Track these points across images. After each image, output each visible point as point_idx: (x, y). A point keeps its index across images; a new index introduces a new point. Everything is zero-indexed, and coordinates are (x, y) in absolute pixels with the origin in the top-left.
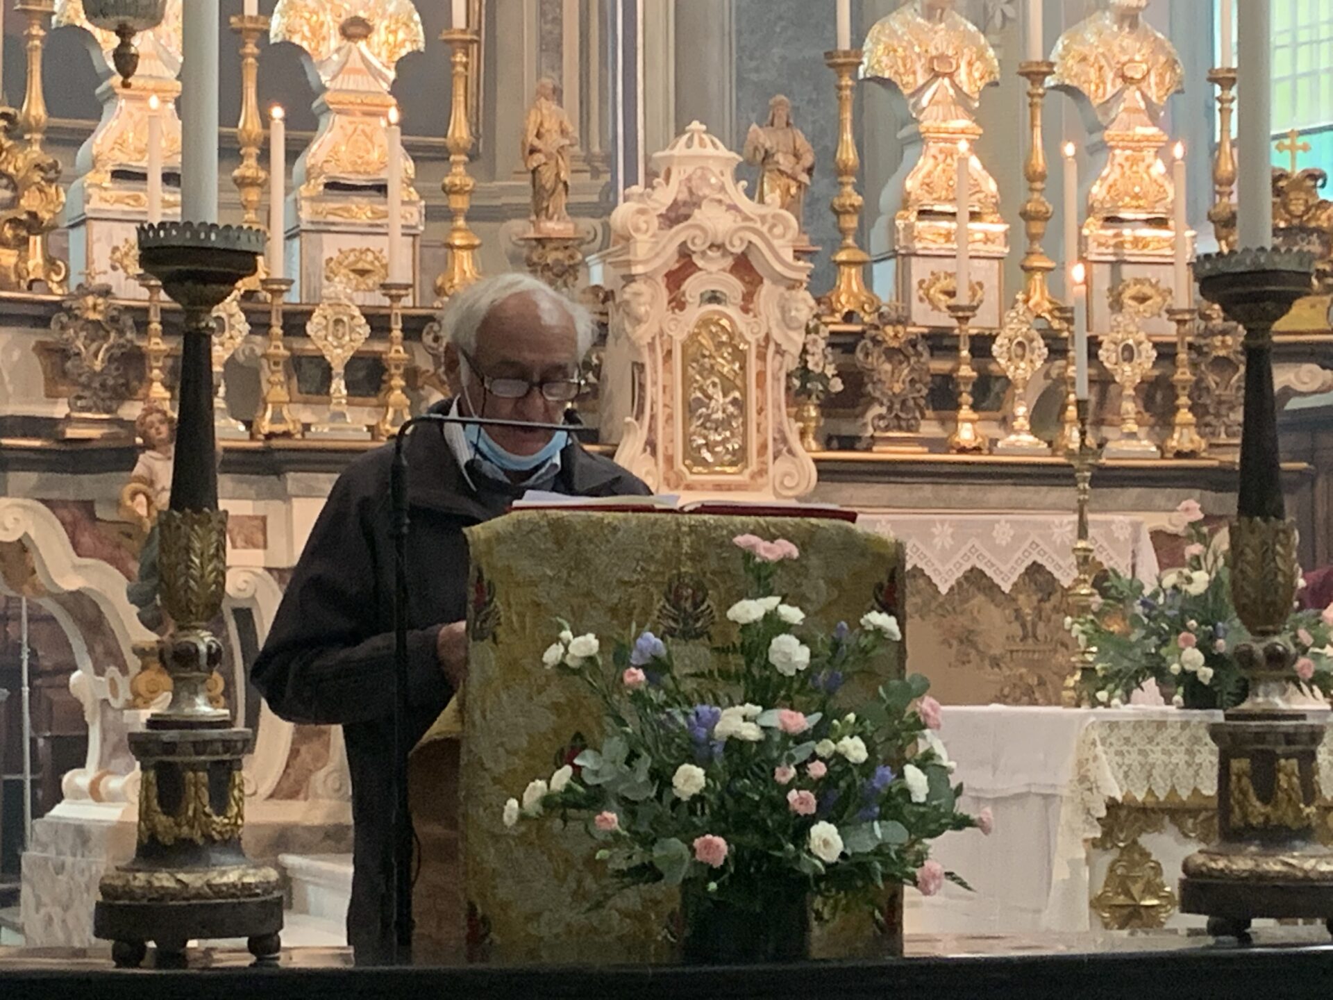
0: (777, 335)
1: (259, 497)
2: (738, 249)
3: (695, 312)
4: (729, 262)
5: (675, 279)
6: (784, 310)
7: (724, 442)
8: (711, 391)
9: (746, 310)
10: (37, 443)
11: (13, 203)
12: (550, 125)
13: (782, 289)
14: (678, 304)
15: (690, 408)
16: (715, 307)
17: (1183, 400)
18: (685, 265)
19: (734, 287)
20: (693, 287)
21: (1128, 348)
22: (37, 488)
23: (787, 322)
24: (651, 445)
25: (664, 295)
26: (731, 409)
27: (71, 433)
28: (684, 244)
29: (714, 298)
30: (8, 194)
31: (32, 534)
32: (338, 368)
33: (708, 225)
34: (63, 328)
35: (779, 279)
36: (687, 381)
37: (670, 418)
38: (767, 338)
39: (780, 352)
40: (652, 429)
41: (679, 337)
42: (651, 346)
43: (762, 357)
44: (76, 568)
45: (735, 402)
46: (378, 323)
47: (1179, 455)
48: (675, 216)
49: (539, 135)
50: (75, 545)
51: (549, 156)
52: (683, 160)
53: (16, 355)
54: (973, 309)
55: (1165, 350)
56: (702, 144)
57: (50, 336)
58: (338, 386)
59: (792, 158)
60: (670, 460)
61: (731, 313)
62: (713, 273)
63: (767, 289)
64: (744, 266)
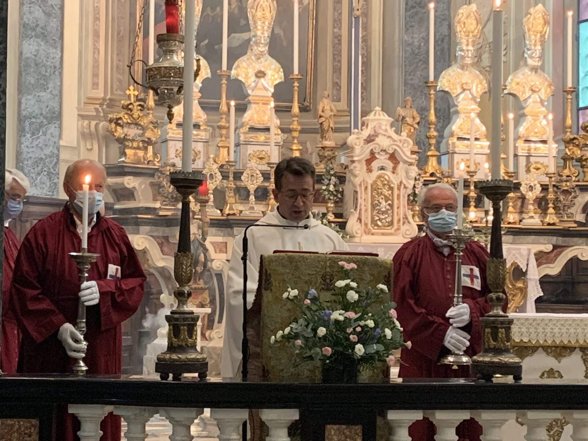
0: (404, 181)
1: (224, 236)
2: (391, 152)
3: (376, 173)
4: (388, 156)
5: (369, 162)
6: (407, 173)
7: (386, 218)
8: (381, 201)
9: (393, 173)
10: (149, 217)
11: (143, 135)
12: (327, 107)
13: (406, 166)
14: (370, 170)
15: (373, 206)
16: (382, 171)
17: (551, 205)
18: (372, 157)
19: (390, 165)
20: (375, 165)
21: (531, 187)
22: (151, 231)
23: (408, 177)
24: (360, 219)
25: (365, 167)
26: (388, 207)
27: (161, 213)
28: (372, 150)
29: (382, 168)
30: (141, 132)
31: (148, 247)
32: (252, 192)
33: (381, 144)
34: (159, 177)
35: (405, 162)
36: (373, 197)
37: (366, 210)
38: (401, 182)
39: (405, 187)
40: (360, 214)
41: (370, 182)
42: (360, 185)
43: (399, 189)
44: (163, 259)
45: (389, 205)
46: (266, 176)
47: (549, 224)
48: (369, 140)
49: (323, 111)
50: (162, 251)
51: (326, 118)
52: (373, 120)
53: (143, 186)
54: (475, 172)
55: (545, 187)
56: (379, 115)
57: (155, 180)
58: (252, 198)
59: (412, 119)
60: (366, 225)
61: (388, 174)
62: (382, 160)
63: (401, 165)
64: (393, 157)
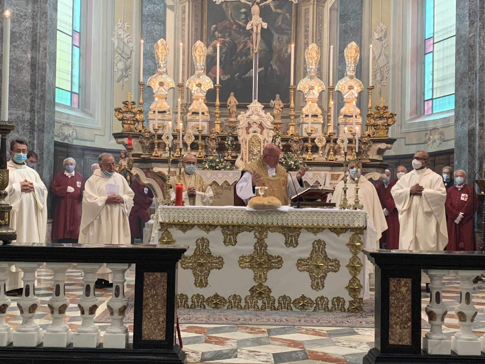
0: (267, 139)
1: (174, 168)
2: (259, 123)
3: (251, 135)
4: (258, 125)
5: (248, 129)
6: (268, 134)
7: (256, 158)
8: (254, 149)
9: (261, 134)
10: (137, 158)
11: (134, 117)
12: (232, 101)
13: (268, 130)
14: (248, 133)
15: (250, 152)
16: (255, 134)
18: (249, 126)
19: (259, 130)
20: (251, 130)
21: (343, 140)
22: (139, 166)
23: (268, 136)
24: (242, 159)
25: (245, 131)
26: (258, 152)
27: (142, 156)
28: (248, 122)
29: (255, 132)
30: (133, 115)
31: (138, 174)
32: (189, 145)
33: (253, 119)
34: (142, 138)
35: (267, 128)
36: (249, 147)
37: (246, 154)
38: (265, 139)
39: (267, 142)
40: (242, 156)
41: (248, 139)
42: (242, 141)
43: (264, 143)
44: (147, 180)
45: (258, 151)
46: (197, 137)
48: (248, 117)
49: (230, 103)
50: (146, 176)
51: (231, 107)
52: (252, 107)
53: (136, 143)
56: (256, 104)
57: (140, 139)
58: (189, 148)
59: (278, 106)
60: (246, 162)
61: (259, 135)
62: (255, 127)
63: (265, 130)
64: (261, 126)
